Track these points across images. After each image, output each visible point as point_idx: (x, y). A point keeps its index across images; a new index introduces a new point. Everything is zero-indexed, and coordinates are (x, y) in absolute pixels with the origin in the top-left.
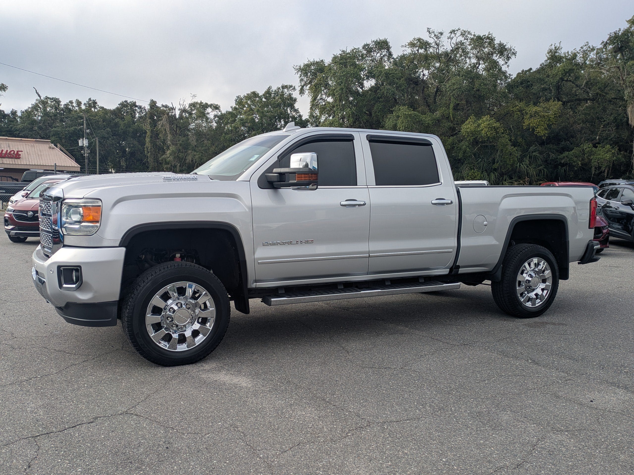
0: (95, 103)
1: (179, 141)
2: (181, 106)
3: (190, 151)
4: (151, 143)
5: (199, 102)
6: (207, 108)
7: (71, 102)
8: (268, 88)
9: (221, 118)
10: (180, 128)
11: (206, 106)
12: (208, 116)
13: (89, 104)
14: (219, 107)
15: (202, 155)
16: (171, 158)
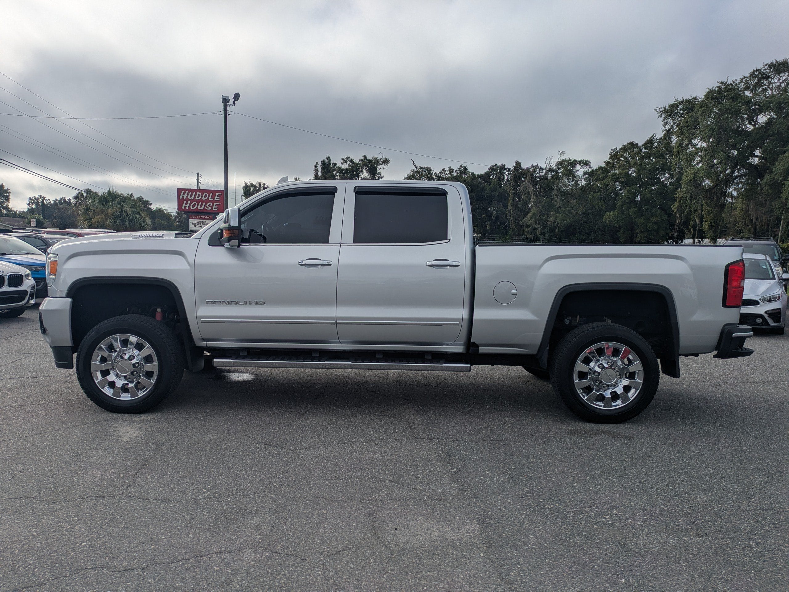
0: (465, 169)
1: (542, 202)
2: (547, 165)
3: (552, 213)
4: (513, 206)
5: (567, 159)
6: (576, 164)
7: (444, 170)
8: (652, 136)
9: (592, 175)
10: (544, 189)
11: (574, 163)
12: (576, 174)
13: (460, 171)
14: (590, 162)
15: (565, 217)
16: (532, 221)
